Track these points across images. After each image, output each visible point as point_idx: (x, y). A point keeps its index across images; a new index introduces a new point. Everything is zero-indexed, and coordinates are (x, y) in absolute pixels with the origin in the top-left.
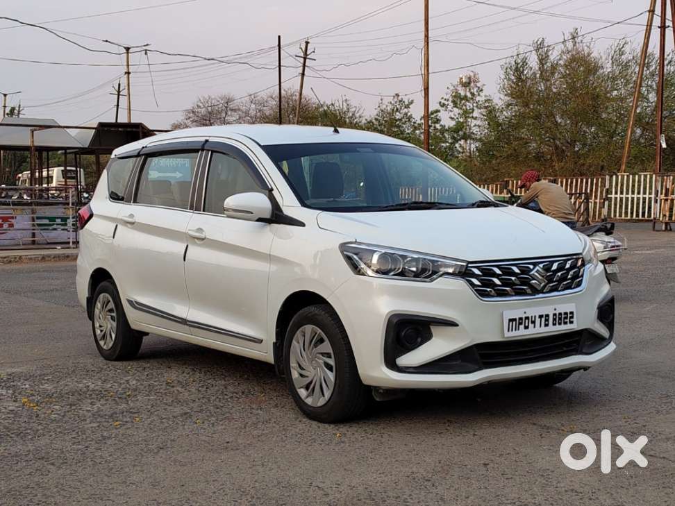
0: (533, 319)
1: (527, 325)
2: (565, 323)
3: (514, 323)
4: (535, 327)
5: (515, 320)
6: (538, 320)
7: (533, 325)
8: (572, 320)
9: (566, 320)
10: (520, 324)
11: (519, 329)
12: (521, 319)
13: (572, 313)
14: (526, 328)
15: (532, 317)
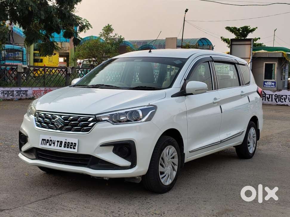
0: (54, 142)
1: (50, 144)
2: (71, 148)
3: (45, 141)
4: (54, 146)
5: (45, 140)
6: (56, 143)
7: (53, 145)
8: (74, 147)
9: (71, 147)
10: (47, 142)
11: (46, 145)
12: (48, 140)
13: (75, 144)
14: (50, 145)
15: (53, 141)
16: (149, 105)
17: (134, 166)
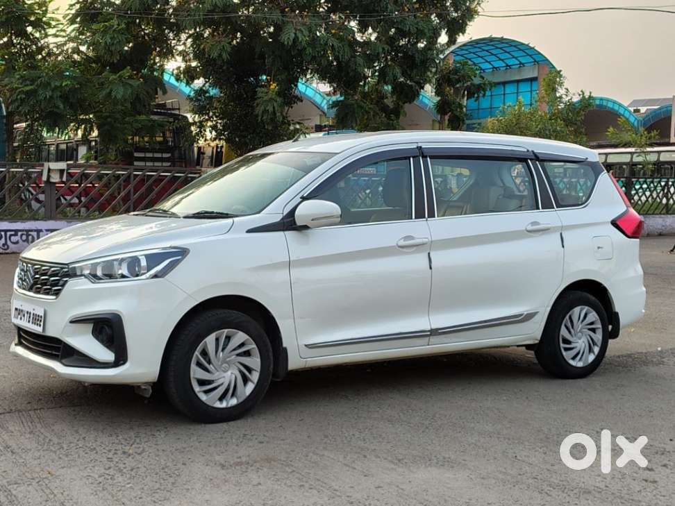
0: (24, 313)
1: (21, 316)
2: (37, 325)
4: (24, 320)
5: (17, 310)
6: (26, 316)
8: (40, 323)
10: (19, 314)
11: (18, 318)
12: (20, 310)
13: (41, 317)
14: (21, 319)
15: (24, 310)
16: (171, 247)
17: (122, 362)
